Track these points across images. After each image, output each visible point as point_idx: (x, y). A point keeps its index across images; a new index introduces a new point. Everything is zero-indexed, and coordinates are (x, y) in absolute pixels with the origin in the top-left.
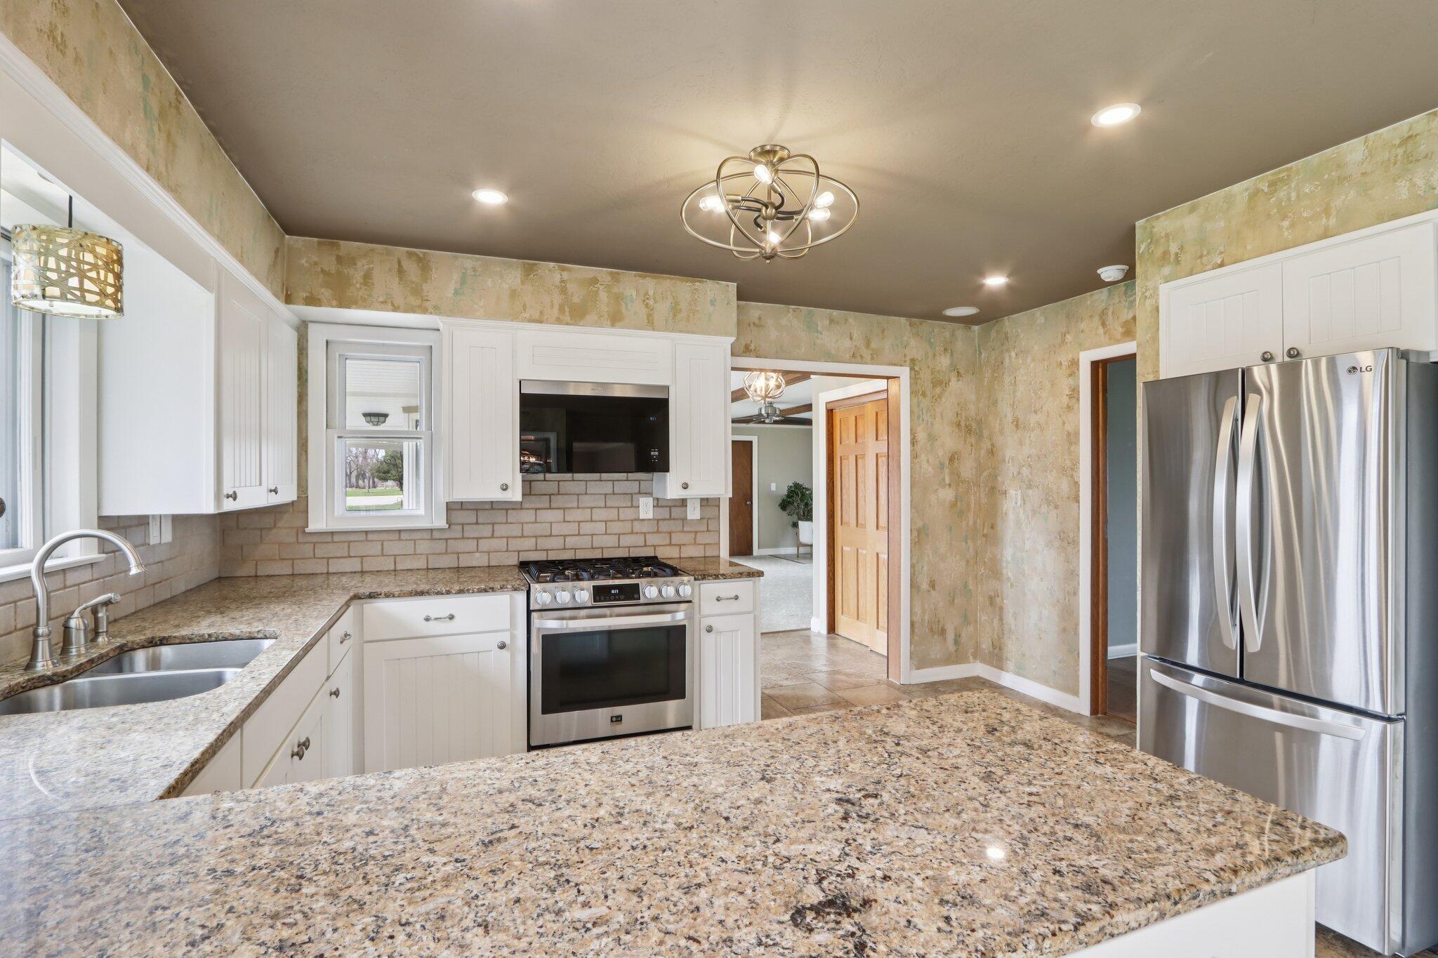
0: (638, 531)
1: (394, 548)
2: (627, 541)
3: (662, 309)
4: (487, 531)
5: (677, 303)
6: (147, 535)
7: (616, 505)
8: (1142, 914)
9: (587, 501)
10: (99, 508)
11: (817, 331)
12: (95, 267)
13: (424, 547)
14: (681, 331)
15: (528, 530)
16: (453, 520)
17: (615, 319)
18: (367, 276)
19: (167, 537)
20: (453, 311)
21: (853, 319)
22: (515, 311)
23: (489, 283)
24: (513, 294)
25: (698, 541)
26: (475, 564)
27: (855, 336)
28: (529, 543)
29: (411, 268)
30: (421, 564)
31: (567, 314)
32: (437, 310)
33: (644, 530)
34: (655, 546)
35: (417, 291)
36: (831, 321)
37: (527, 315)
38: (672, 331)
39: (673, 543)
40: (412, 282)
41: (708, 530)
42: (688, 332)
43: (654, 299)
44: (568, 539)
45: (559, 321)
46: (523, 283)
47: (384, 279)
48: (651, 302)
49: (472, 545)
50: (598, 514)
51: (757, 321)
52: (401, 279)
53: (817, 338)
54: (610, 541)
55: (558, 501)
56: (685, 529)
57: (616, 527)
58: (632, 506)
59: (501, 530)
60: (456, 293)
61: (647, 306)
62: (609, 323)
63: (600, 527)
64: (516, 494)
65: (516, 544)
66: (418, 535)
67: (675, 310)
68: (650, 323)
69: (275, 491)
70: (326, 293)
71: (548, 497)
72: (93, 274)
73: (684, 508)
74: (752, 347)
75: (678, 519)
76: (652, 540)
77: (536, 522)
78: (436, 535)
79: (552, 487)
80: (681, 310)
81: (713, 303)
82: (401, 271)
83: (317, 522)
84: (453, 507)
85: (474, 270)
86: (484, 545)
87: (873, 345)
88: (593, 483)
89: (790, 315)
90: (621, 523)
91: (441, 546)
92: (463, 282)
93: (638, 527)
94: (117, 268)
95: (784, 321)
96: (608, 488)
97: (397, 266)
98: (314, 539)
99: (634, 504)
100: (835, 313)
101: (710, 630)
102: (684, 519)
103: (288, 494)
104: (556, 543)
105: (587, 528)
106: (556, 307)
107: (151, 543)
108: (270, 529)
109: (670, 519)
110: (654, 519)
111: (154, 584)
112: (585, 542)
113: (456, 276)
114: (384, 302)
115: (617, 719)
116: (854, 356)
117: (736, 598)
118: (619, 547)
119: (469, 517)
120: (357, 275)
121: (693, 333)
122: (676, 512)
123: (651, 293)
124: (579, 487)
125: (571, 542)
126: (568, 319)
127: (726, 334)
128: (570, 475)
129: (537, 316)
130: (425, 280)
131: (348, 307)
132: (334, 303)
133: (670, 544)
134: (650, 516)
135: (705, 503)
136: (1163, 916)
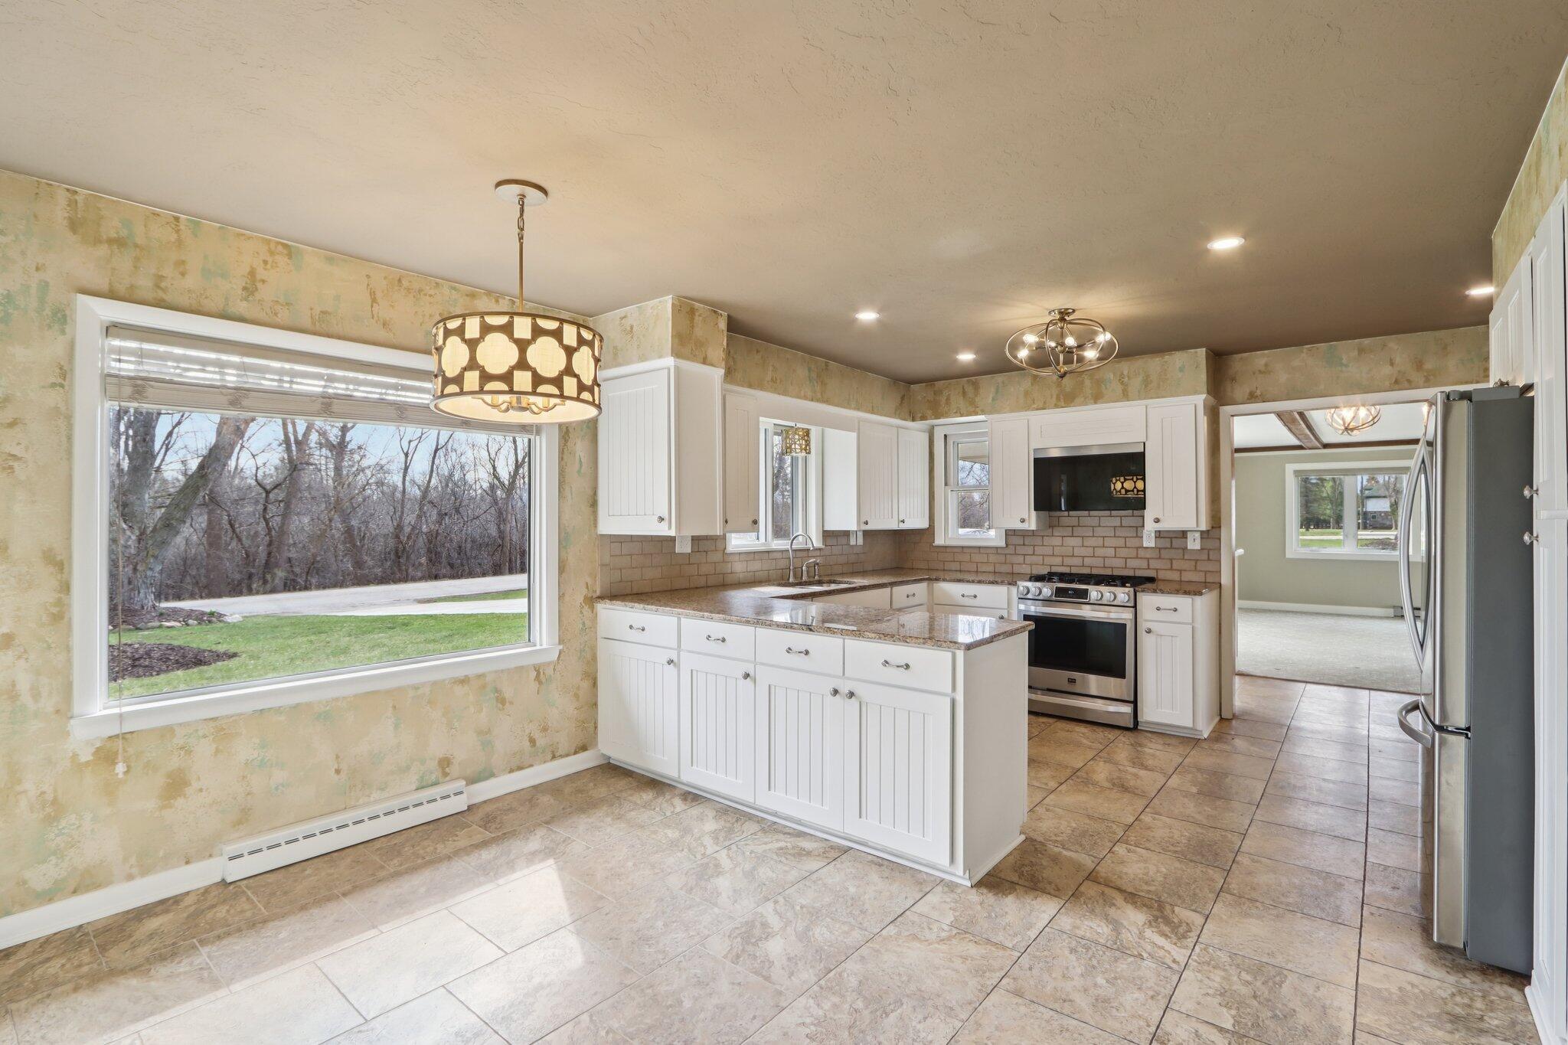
0: (1142, 556)
1: (977, 558)
2: (1132, 563)
3: (1136, 383)
4: (1030, 550)
5: (1148, 376)
6: (849, 540)
7: (1123, 535)
8: (873, 635)
9: (1099, 531)
10: (823, 527)
11: (1342, 365)
12: (799, 440)
13: (992, 558)
14: (1152, 398)
15: (1057, 551)
16: (1010, 542)
17: (1097, 398)
18: (948, 399)
19: (860, 541)
20: (993, 410)
21: (1393, 342)
22: (1029, 404)
23: (1012, 390)
24: (1026, 393)
25: (1198, 568)
26: (1023, 571)
27: (1398, 360)
28: (1058, 560)
29: (970, 390)
30: (991, 568)
31: (1062, 400)
32: (983, 412)
33: (1148, 556)
34: (1157, 570)
35: (972, 403)
36: (1361, 351)
37: (1035, 406)
38: (1145, 399)
39: (1174, 568)
40: (970, 398)
41: (1209, 559)
42: (1158, 398)
43: (1128, 377)
44: (1086, 559)
45: (1056, 406)
46: (1032, 384)
47: (957, 401)
48: (1126, 380)
49: (1020, 559)
50: (1109, 542)
51: (1263, 369)
52: (964, 397)
53: (1341, 371)
54: (1119, 563)
55: (1078, 531)
56: (1186, 558)
57: (1123, 553)
58: (1137, 536)
59: (1039, 550)
60: (993, 399)
61: (1122, 383)
62: (1092, 401)
63: (1111, 552)
64: (1032, 525)
65: (1049, 560)
66: (989, 551)
67: (1147, 382)
68: (1126, 396)
69: (903, 521)
70: (929, 412)
71: (1071, 528)
72: (798, 443)
73: (1184, 540)
74: (1258, 393)
75: (1178, 549)
76: (1154, 564)
77: (1062, 546)
78: (999, 551)
79: (1074, 522)
80: (1151, 381)
81: (1181, 370)
82: (964, 393)
83: (939, 540)
84: (1010, 533)
85: (1003, 383)
86: (1028, 559)
87: (1428, 366)
88: (1104, 518)
89: (1304, 355)
90: (1126, 550)
91: (1002, 558)
92: (997, 392)
93: (1141, 553)
94: (806, 438)
95: (1296, 363)
96: (1116, 522)
97: (962, 390)
98: (937, 550)
99: (1139, 535)
100: (1366, 341)
101: (1149, 631)
102: (1185, 549)
103: (923, 524)
104: (1077, 561)
105: (1100, 552)
106: (1055, 396)
107: (851, 544)
108: (918, 543)
109: (1171, 548)
110: (1156, 548)
111: (853, 563)
112: (1098, 562)
113: (993, 390)
114: (956, 412)
115: (1072, 681)
116: (1396, 382)
117: (1175, 610)
118: (1126, 568)
119: (1018, 540)
120: (943, 400)
121: (1163, 397)
122: (1177, 543)
123: (1125, 373)
124: (1094, 522)
125: (1088, 561)
126: (1063, 404)
127: (1196, 392)
128: (1087, 512)
129: (1041, 406)
130: (976, 396)
131: (940, 418)
132: (933, 417)
133: (1171, 569)
134: (1152, 545)
135: (1205, 536)
136: (880, 638)
